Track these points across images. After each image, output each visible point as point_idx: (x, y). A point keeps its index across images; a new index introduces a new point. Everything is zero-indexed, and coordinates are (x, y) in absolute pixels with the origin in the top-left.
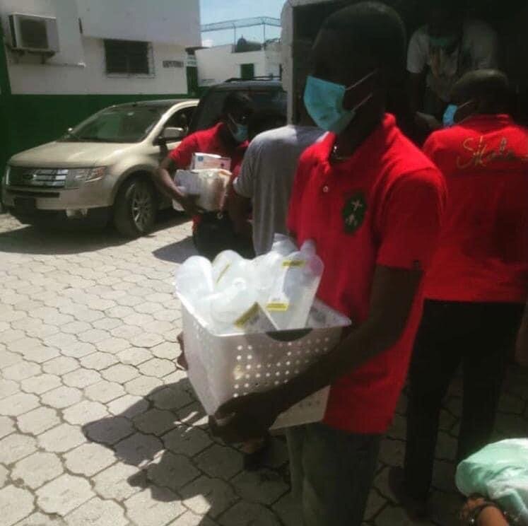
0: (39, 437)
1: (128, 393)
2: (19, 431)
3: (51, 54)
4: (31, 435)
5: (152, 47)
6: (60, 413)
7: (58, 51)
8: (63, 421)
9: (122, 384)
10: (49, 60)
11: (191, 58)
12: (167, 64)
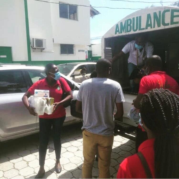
0: (20, 170)
1: (50, 158)
2: (14, 168)
3: (44, 49)
4: (17, 169)
5: (75, 46)
6: (28, 163)
7: (46, 48)
8: (28, 166)
9: (49, 155)
10: (44, 51)
11: (90, 48)
12: (79, 51)
